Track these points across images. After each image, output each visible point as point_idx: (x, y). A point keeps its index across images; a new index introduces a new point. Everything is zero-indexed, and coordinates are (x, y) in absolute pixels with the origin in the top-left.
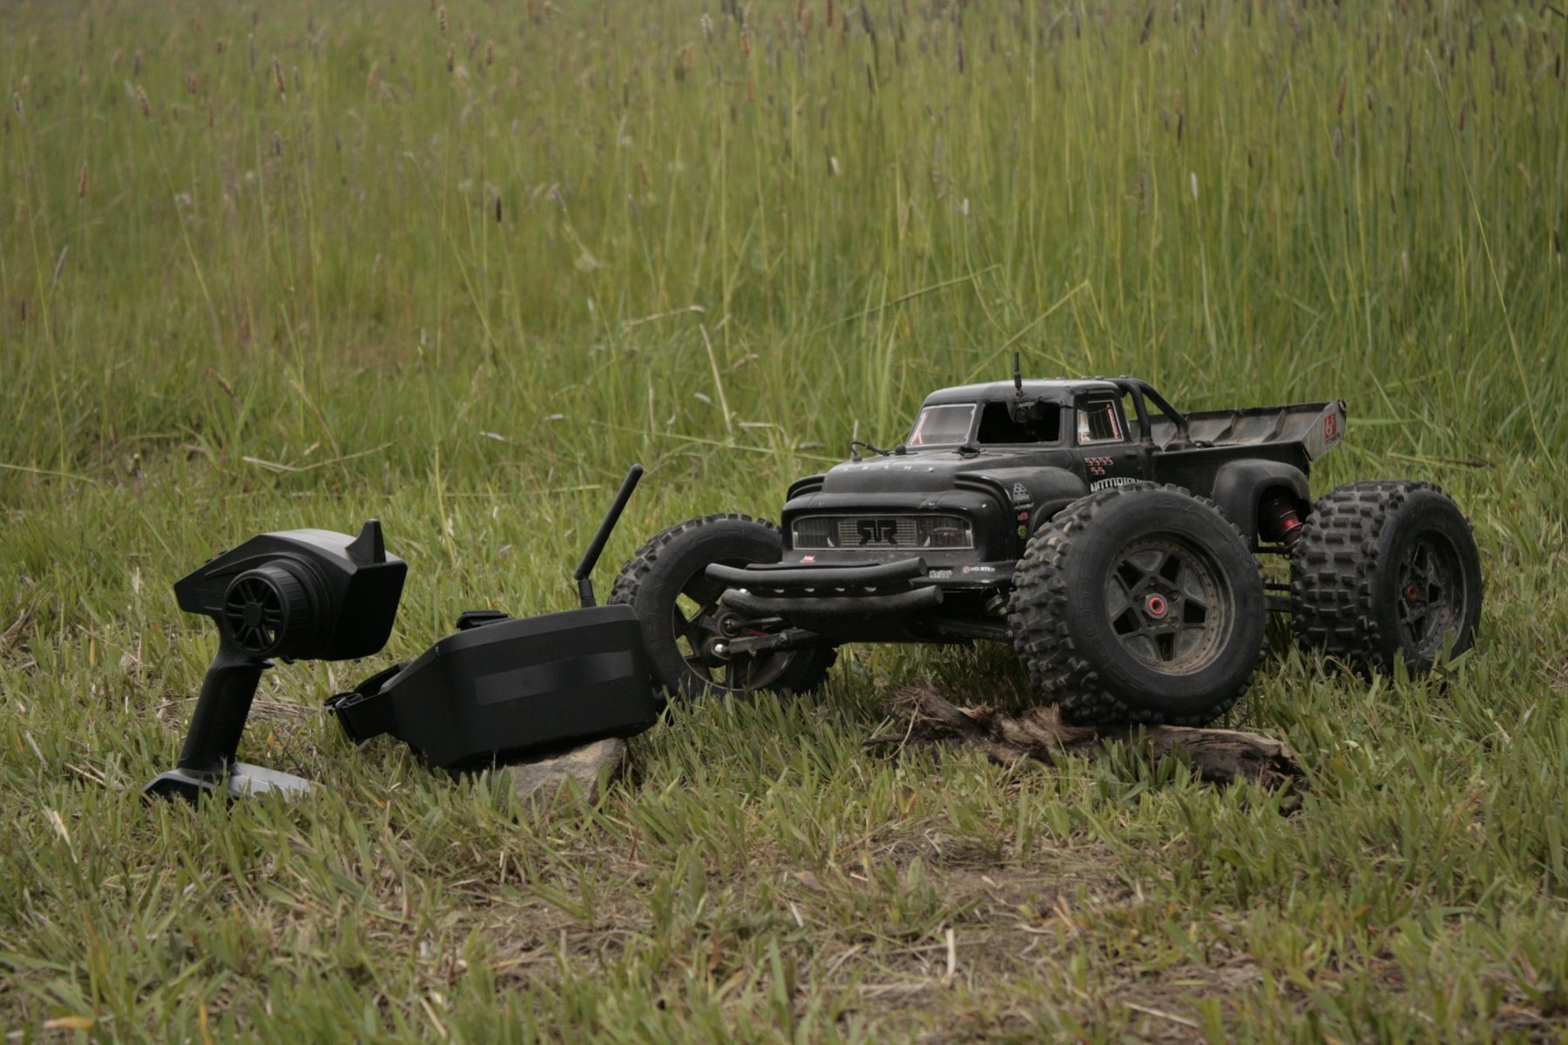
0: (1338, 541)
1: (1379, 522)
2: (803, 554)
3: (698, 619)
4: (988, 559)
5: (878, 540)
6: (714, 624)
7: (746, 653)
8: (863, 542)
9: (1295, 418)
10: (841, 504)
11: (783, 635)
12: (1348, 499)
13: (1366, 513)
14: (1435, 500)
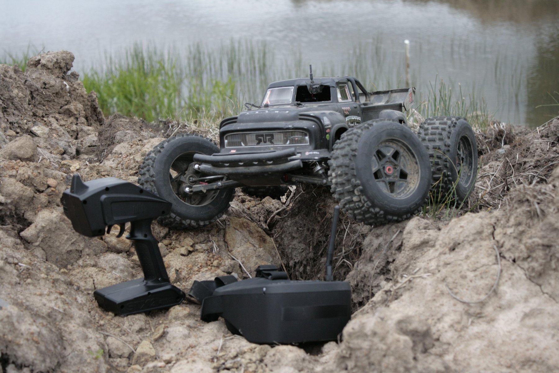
0: (434, 140)
1: (450, 133)
2: (230, 150)
3: (177, 178)
4: (316, 148)
5: (265, 142)
6: (185, 179)
7: (201, 191)
8: (258, 144)
9: (394, 95)
10: (248, 127)
11: (220, 183)
12: (434, 124)
13: (443, 129)
14: (465, 123)
